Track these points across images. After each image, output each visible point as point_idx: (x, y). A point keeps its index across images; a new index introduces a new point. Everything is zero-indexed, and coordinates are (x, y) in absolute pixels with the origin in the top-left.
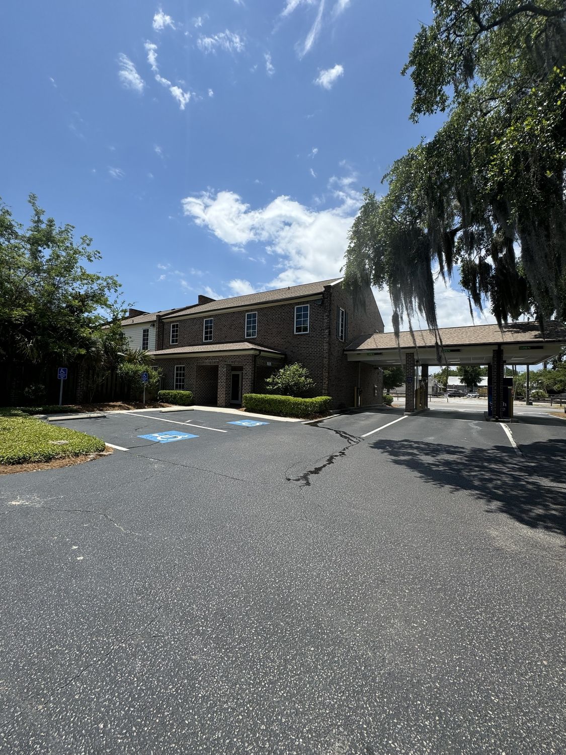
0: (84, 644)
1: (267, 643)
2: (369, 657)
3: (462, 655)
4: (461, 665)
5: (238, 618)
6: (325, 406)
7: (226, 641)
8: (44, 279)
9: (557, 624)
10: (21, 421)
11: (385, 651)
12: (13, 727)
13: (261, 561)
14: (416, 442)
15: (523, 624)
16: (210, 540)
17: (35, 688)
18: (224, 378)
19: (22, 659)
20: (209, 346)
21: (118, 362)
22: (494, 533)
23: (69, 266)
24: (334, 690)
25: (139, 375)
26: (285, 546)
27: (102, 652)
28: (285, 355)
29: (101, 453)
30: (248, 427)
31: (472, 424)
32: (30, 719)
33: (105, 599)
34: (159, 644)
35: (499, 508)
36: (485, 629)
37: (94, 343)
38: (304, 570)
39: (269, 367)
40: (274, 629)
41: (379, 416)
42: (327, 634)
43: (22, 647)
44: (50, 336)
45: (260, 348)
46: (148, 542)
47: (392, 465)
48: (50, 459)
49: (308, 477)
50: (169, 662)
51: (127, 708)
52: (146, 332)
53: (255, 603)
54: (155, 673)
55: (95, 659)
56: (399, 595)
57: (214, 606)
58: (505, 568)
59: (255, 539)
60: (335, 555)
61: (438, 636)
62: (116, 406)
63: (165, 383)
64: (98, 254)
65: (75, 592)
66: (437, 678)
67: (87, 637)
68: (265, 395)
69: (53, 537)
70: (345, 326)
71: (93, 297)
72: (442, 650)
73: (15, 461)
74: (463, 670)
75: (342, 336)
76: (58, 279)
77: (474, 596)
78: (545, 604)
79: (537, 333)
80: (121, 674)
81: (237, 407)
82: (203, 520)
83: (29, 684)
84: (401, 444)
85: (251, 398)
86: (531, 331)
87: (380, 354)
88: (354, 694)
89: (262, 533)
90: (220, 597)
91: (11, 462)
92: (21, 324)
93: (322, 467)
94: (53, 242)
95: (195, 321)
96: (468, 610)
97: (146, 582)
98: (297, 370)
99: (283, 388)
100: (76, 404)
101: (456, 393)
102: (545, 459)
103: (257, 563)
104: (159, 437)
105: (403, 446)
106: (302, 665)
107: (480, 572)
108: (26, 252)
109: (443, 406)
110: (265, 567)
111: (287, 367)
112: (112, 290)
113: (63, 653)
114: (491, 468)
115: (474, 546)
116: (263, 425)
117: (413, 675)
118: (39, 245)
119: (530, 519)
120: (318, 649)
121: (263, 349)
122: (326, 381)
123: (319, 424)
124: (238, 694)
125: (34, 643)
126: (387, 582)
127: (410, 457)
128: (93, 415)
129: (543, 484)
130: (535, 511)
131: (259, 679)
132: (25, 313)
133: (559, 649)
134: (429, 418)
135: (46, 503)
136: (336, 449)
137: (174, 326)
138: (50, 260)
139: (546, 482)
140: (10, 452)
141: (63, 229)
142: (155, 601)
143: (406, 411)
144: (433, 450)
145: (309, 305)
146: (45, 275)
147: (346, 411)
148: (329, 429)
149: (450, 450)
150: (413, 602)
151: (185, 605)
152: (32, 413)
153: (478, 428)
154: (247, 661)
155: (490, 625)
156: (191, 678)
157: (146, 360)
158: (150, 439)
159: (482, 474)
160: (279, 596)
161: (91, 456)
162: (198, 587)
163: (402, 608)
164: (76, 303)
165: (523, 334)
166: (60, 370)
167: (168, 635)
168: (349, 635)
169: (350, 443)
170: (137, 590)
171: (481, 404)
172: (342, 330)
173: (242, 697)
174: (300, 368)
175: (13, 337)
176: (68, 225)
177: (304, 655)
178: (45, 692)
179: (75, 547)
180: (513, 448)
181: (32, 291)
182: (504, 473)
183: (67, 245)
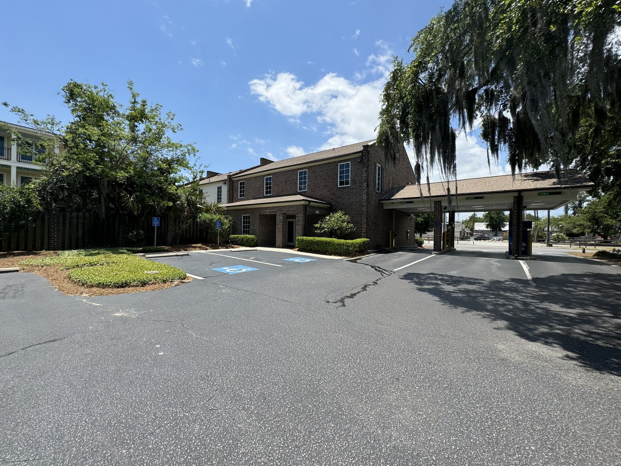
0: (159, 412)
1: (296, 419)
2: (378, 434)
3: (458, 438)
4: (457, 445)
5: (276, 400)
6: (364, 247)
7: (265, 416)
8: (140, 148)
9: (549, 419)
10: (125, 257)
11: (393, 431)
12: (104, 463)
13: (299, 360)
14: (440, 275)
15: (517, 417)
16: (260, 344)
17: (121, 439)
18: (281, 224)
19: (113, 419)
20: (269, 199)
21: (198, 213)
22: (501, 347)
23: (158, 137)
24: (347, 455)
25: (214, 223)
26: (319, 351)
27: (171, 418)
28: (331, 205)
29: (183, 281)
30: (299, 263)
31: (493, 261)
32: (117, 459)
33: (177, 382)
34: (214, 415)
35: (507, 327)
36: (482, 419)
37: (179, 198)
38: (333, 369)
39: (317, 215)
40: (303, 409)
41: (410, 255)
42: (346, 415)
43: (114, 411)
44: (145, 193)
45: (310, 199)
46: (213, 344)
47: (417, 292)
48: (145, 284)
49: (344, 300)
50: (220, 427)
51: (186, 457)
52: (219, 189)
53: (290, 390)
54: (208, 434)
55: (165, 422)
56: (410, 390)
57: (258, 390)
58: (507, 374)
59: (296, 345)
60: (360, 359)
61: (440, 422)
62: (197, 247)
63: (234, 229)
64: (180, 126)
65: (156, 377)
66: (434, 453)
67: (161, 408)
68: (314, 238)
69: (143, 338)
70: (381, 179)
71: (178, 161)
72: (441, 433)
73: (120, 285)
74: (458, 448)
75: (378, 188)
76: (150, 147)
77: (475, 394)
78: (539, 403)
79: (555, 180)
80: (184, 434)
81: (292, 247)
82: (256, 330)
83: (117, 436)
84: (427, 276)
85: (303, 240)
86: (550, 178)
87: (411, 202)
88: (362, 460)
89: (302, 340)
90: (263, 384)
91: (116, 286)
92: (124, 184)
93: (356, 293)
94: (146, 118)
95: (258, 179)
96: (469, 404)
97: (208, 372)
98: (340, 217)
99: (329, 232)
100: (166, 245)
101: (482, 237)
102: (557, 290)
103: (295, 362)
104: (228, 270)
105: (429, 278)
106: (323, 436)
107: (484, 376)
108: (126, 127)
109: (469, 248)
110: (302, 365)
111: (331, 214)
112: (192, 155)
113: (143, 417)
114: (507, 296)
115: (481, 356)
116: (311, 261)
117: (414, 450)
118: (136, 121)
119: (535, 337)
120: (337, 425)
121: (312, 200)
122: (365, 226)
123: (358, 261)
124: (269, 453)
125: (123, 409)
126: (401, 380)
127: (434, 286)
128: (179, 253)
129: (552, 309)
130: (539, 330)
131: (287, 444)
132: (127, 175)
133: (547, 439)
134: (454, 256)
135: (140, 315)
136: (370, 280)
137: (241, 184)
138: (144, 133)
139: (556, 308)
140: (116, 279)
141: (154, 108)
142: (213, 385)
143: (434, 251)
144: (455, 281)
145: (350, 162)
146: (141, 145)
147: (382, 251)
148: (366, 264)
149: (469, 281)
150: (421, 396)
151: (236, 389)
152: (135, 252)
153: (498, 264)
154: (279, 431)
155: (487, 417)
156: (235, 439)
157: (219, 211)
158: (221, 271)
159: (496, 301)
160: (310, 386)
161: (175, 283)
162: (247, 377)
163: (411, 400)
164: (164, 166)
165: (542, 182)
166: (154, 219)
167: (221, 409)
168: (364, 417)
169: (383, 275)
170: (201, 377)
171: (503, 246)
172: (379, 183)
173: (273, 455)
174: (343, 215)
175: (119, 194)
176: (157, 105)
177: (326, 429)
178: (128, 442)
179: (158, 346)
180: (528, 280)
181: (131, 158)
182: (517, 300)
183: (157, 120)
